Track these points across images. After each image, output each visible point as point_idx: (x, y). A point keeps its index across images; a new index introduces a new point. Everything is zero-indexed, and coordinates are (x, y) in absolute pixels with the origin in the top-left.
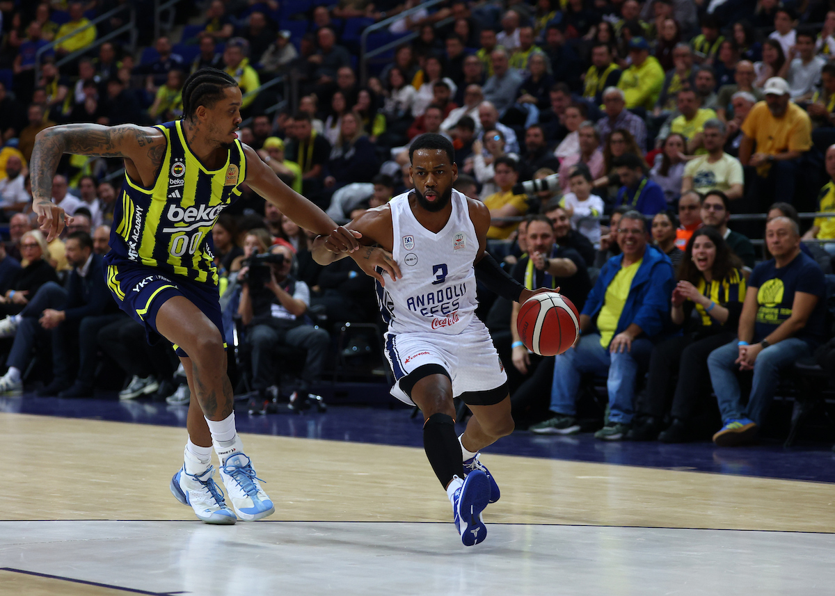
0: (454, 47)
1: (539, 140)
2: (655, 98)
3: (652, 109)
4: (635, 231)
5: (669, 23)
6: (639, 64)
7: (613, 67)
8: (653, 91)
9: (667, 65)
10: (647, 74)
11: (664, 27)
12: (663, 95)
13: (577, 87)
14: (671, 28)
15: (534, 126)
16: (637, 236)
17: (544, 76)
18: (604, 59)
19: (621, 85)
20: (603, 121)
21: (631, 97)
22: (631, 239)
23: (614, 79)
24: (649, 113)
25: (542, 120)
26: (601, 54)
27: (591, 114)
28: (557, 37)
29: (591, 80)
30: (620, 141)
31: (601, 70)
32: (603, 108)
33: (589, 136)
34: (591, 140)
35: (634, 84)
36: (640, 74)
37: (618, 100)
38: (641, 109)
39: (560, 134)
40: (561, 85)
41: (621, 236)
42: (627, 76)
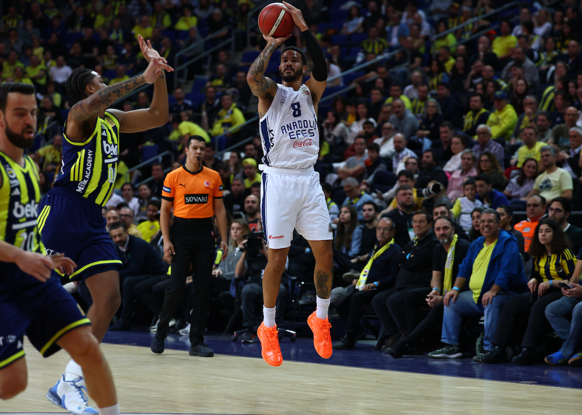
0: (376, 95)
1: (430, 159)
2: (511, 132)
3: (509, 139)
4: (490, 221)
5: (521, 82)
6: (501, 109)
7: (483, 110)
8: (509, 128)
9: (520, 110)
10: (505, 116)
11: (518, 85)
12: (516, 130)
13: (458, 124)
14: (522, 85)
15: (427, 151)
16: (491, 224)
17: (436, 115)
18: (477, 104)
19: (488, 123)
20: (477, 147)
21: (495, 131)
22: (487, 226)
23: (484, 119)
24: (507, 142)
25: (434, 146)
26: (476, 101)
27: (467, 143)
28: (445, 91)
29: (468, 119)
30: (486, 161)
31: (476, 111)
32: (476, 138)
33: (469, 159)
34: (470, 162)
35: (497, 123)
36: (501, 116)
37: (486, 133)
38: (502, 138)
39: (448, 155)
40: (447, 123)
41: (481, 225)
42: (492, 117)
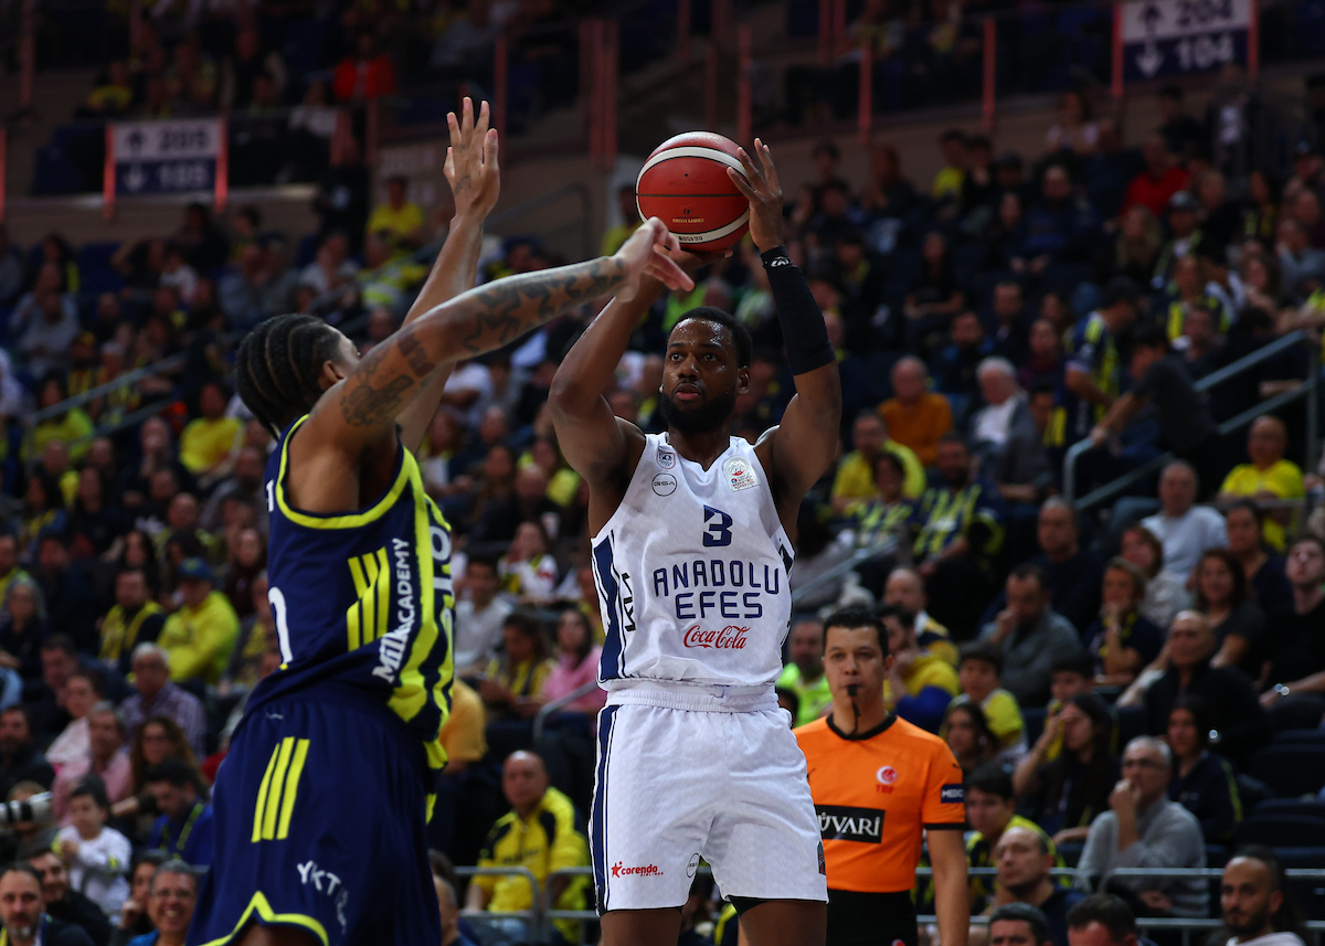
1: (22, 732)
2: (222, 664)
3: (216, 681)
4: (182, 893)
5: (249, 536)
6: (196, 605)
7: (151, 608)
8: (217, 653)
9: (243, 608)
10: (208, 624)
11: (239, 543)
12: (235, 659)
13: (88, 642)
14: (252, 544)
15: (13, 708)
16: (185, 902)
17: (32, 622)
18: (138, 594)
19: (163, 640)
20: (132, 703)
21: (181, 661)
22: (175, 906)
23: (152, 631)
24: (211, 690)
25: (28, 697)
26: (133, 586)
27: (111, 689)
28: (57, 555)
29: (113, 629)
30: (159, 738)
31: (130, 612)
32: (132, 679)
33: (107, 727)
34: (110, 735)
35: (186, 640)
36: (197, 622)
37: (157, 666)
38: (197, 682)
39: (58, 722)
40: (60, 638)
41: (156, 902)
42: (174, 625)
